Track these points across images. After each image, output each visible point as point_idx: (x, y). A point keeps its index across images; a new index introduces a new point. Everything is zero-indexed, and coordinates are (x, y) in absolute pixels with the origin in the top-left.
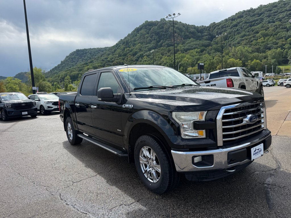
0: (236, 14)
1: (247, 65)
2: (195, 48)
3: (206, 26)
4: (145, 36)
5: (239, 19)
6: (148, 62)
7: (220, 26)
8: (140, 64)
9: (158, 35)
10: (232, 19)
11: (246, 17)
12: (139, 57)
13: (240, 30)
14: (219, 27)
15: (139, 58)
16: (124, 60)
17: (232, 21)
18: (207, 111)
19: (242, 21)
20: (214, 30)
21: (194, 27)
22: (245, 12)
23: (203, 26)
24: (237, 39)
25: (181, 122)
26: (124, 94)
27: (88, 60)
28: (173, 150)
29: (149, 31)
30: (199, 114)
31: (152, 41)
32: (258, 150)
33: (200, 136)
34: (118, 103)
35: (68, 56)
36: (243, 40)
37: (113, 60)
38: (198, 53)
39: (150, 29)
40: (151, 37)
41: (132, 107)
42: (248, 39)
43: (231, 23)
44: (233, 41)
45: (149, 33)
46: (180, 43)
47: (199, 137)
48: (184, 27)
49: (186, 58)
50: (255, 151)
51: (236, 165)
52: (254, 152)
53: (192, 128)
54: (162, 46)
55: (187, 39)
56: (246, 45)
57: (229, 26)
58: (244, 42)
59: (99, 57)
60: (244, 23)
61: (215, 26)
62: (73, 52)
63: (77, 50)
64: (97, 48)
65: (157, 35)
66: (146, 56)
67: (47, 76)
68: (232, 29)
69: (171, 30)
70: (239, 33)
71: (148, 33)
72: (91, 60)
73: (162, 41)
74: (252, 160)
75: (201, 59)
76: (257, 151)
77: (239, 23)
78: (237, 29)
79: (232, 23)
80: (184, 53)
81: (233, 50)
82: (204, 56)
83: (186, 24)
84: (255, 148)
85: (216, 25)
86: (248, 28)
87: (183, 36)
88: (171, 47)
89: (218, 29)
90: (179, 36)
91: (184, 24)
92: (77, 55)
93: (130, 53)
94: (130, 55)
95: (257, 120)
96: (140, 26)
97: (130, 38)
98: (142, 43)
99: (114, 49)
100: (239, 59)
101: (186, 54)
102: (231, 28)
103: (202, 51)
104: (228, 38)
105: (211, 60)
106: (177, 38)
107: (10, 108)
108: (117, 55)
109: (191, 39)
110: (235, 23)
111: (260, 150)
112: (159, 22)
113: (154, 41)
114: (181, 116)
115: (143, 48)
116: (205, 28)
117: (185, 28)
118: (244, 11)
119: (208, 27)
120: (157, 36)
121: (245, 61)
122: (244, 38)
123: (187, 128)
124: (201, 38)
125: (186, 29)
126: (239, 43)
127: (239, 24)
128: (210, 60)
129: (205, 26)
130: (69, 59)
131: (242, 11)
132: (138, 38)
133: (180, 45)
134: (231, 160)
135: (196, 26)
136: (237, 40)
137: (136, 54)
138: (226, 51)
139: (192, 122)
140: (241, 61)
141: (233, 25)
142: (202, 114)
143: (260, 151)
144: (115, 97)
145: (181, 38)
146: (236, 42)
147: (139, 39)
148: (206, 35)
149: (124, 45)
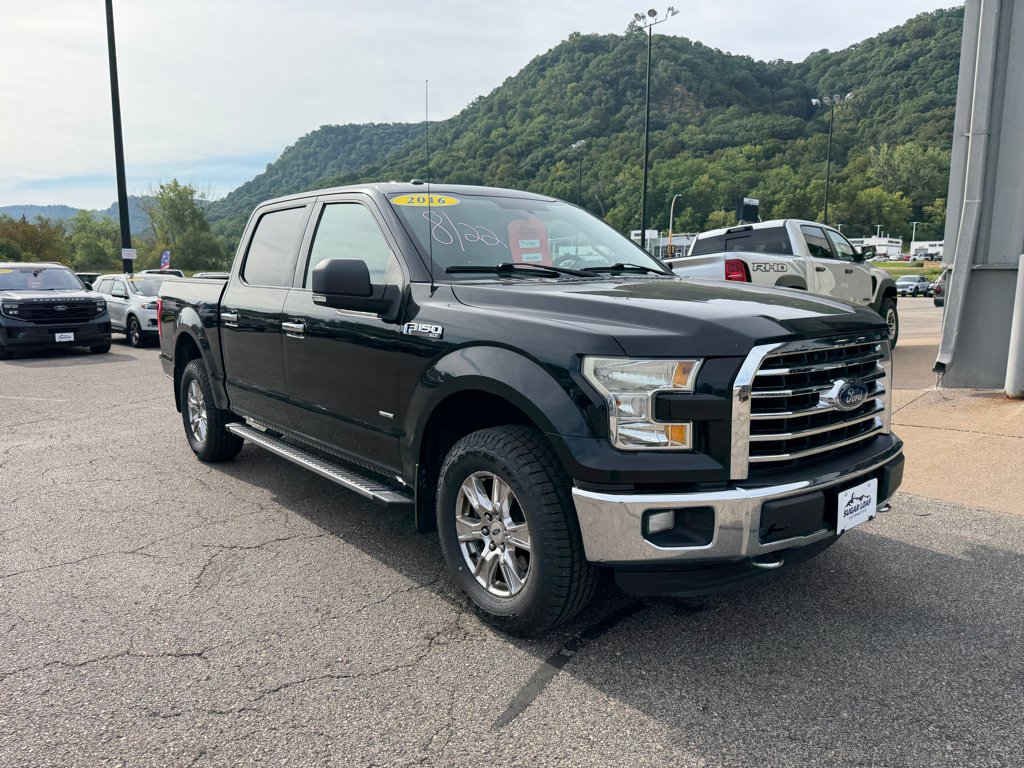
0: (910, 21)
1: (930, 217)
2: (742, 143)
3: (794, 62)
4: (566, 87)
5: (919, 42)
6: (568, 182)
7: (845, 66)
8: (539, 189)
9: (615, 87)
10: (894, 39)
11: (946, 35)
12: (539, 164)
13: (919, 82)
14: (839, 69)
15: (537, 166)
16: (485, 174)
17: (892, 46)
18: (702, 360)
19: (930, 50)
20: (822, 79)
21: (746, 62)
22: (941, 16)
23: (781, 61)
24: (902, 118)
25: (611, 394)
26: (408, 286)
27: (361, 164)
28: (580, 488)
29: (583, 69)
30: (673, 368)
31: (590, 108)
32: (860, 499)
33: (672, 445)
34: (386, 317)
35: (293, 148)
36: (926, 121)
37: (445, 169)
38: (753, 159)
39: (587, 63)
40: (589, 94)
41: (439, 331)
42: (943, 118)
43: (889, 54)
44: (889, 125)
45: (581, 80)
46: (690, 118)
47: (669, 447)
48: (712, 63)
49: (706, 177)
50: (851, 501)
51: (788, 546)
52: (848, 504)
53: (648, 414)
54: (624, 128)
55: (717, 106)
56: (934, 139)
57: (880, 67)
58: (930, 128)
59: (398, 157)
60: (936, 59)
61: (827, 62)
62: (309, 132)
63: (323, 127)
64: (395, 124)
65: (611, 87)
66: (563, 161)
67: (216, 214)
68: (889, 77)
69: (663, 69)
70: (912, 95)
71: (578, 78)
72: (370, 166)
73: (624, 110)
74: (838, 532)
75: (761, 183)
76: (856, 503)
77: (915, 57)
78: (909, 79)
79: (892, 55)
80: (702, 156)
81: (882, 158)
82: (774, 172)
83: (720, 52)
84: (850, 492)
85: (830, 58)
86: (948, 77)
87: (705, 96)
88: (656, 133)
89: (837, 75)
90: (691, 94)
91: (712, 51)
92: (321, 146)
93: (509, 147)
94: (506, 153)
95: (866, 400)
96: (550, 50)
97: (511, 93)
98: (553, 113)
99: (453, 130)
100: (900, 193)
101: (709, 162)
102: (885, 75)
103: (769, 155)
104: (872, 112)
105: (798, 190)
106: (682, 100)
107: (13, 315)
108: (462, 154)
109: (731, 108)
110: (900, 54)
111: (864, 499)
112: (622, 39)
113: (598, 107)
114: (611, 372)
115: (557, 130)
116: (787, 70)
117: (713, 67)
118: (941, 12)
119: (799, 66)
120: (611, 91)
121: (921, 197)
122: (929, 114)
123: (631, 415)
124: (769, 106)
125: (717, 70)
126: (907, 132)
127: (917, 59)
128: (796, 187)
129: (791, 63)
130: (296, 157)
131: (931, 10)
132: (539, 95)
133: (690, 127)
134: (771, 530)
135: (756, 61)
136: (904, 121)
137: (530, 152)
138: (859, 159)
139: (650, 393)
140: (906, 201)
141: (893, 63)
142: (684, 369)
143: (867, 504)
144: (376, 296)
145: (698, 100)
146: (898, 127)
147: (544, 98)
148: (789, 97)
149: (489, 118)
